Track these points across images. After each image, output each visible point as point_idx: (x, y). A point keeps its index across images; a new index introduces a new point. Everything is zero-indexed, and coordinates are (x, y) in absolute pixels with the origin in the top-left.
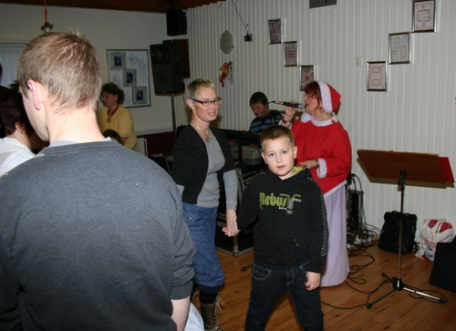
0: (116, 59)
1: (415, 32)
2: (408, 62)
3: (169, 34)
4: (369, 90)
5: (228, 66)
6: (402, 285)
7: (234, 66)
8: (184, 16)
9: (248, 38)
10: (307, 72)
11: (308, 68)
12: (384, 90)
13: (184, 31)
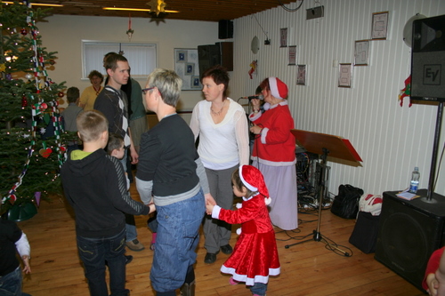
0: (180, 55)
1: (374, 39)
2: (366, 65)
3: (220, 38)
4: (339, 86)
5: (255, 63)
6: (320, 238)
7: (259, 63)
8: (231, 25)
9: (267, 42)
10: (302, 70)
11: (302, 67)
12: (349, 87)
13: (231, 36)
